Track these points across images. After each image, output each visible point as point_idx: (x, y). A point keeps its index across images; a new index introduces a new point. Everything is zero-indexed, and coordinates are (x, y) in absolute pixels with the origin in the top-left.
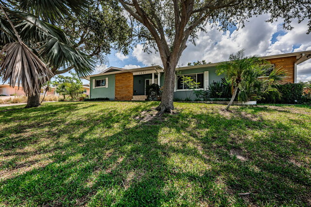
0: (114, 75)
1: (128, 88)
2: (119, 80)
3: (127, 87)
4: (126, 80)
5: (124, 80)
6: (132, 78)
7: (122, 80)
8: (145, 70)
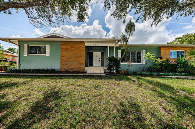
0: (59, 43)
1: (79, 59)
2: (66, 49)
3: (78, 57)
4: (76, 50)
5: (73, 50)
6: (85, 48)
7: (70, 49)
8: (100, 42)
